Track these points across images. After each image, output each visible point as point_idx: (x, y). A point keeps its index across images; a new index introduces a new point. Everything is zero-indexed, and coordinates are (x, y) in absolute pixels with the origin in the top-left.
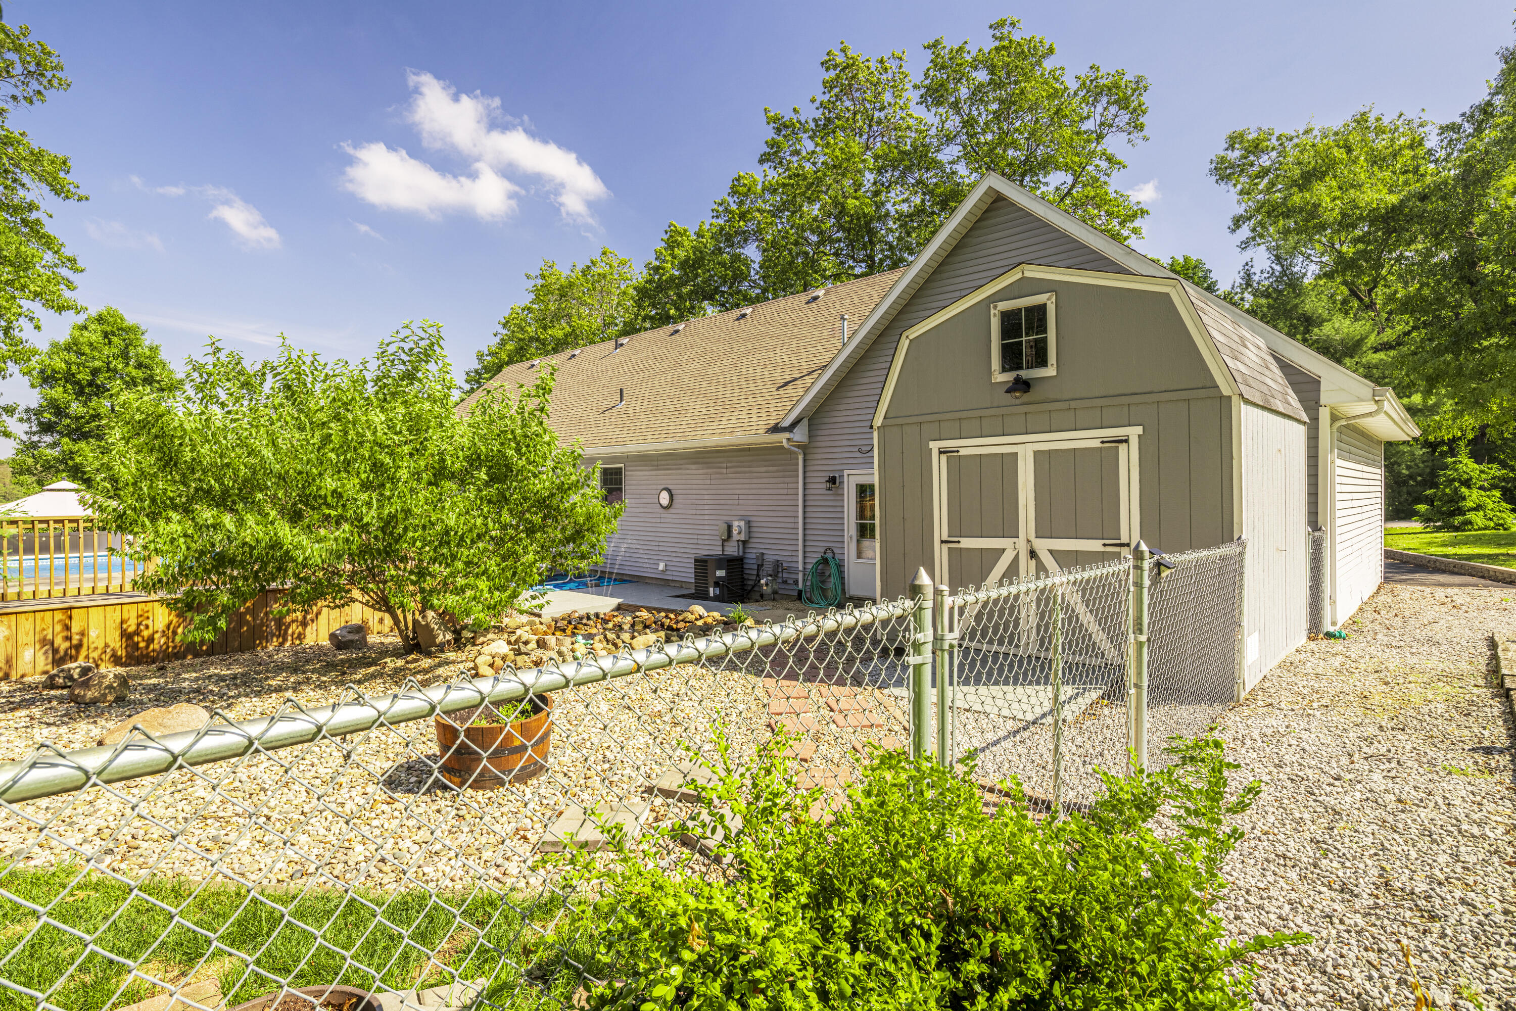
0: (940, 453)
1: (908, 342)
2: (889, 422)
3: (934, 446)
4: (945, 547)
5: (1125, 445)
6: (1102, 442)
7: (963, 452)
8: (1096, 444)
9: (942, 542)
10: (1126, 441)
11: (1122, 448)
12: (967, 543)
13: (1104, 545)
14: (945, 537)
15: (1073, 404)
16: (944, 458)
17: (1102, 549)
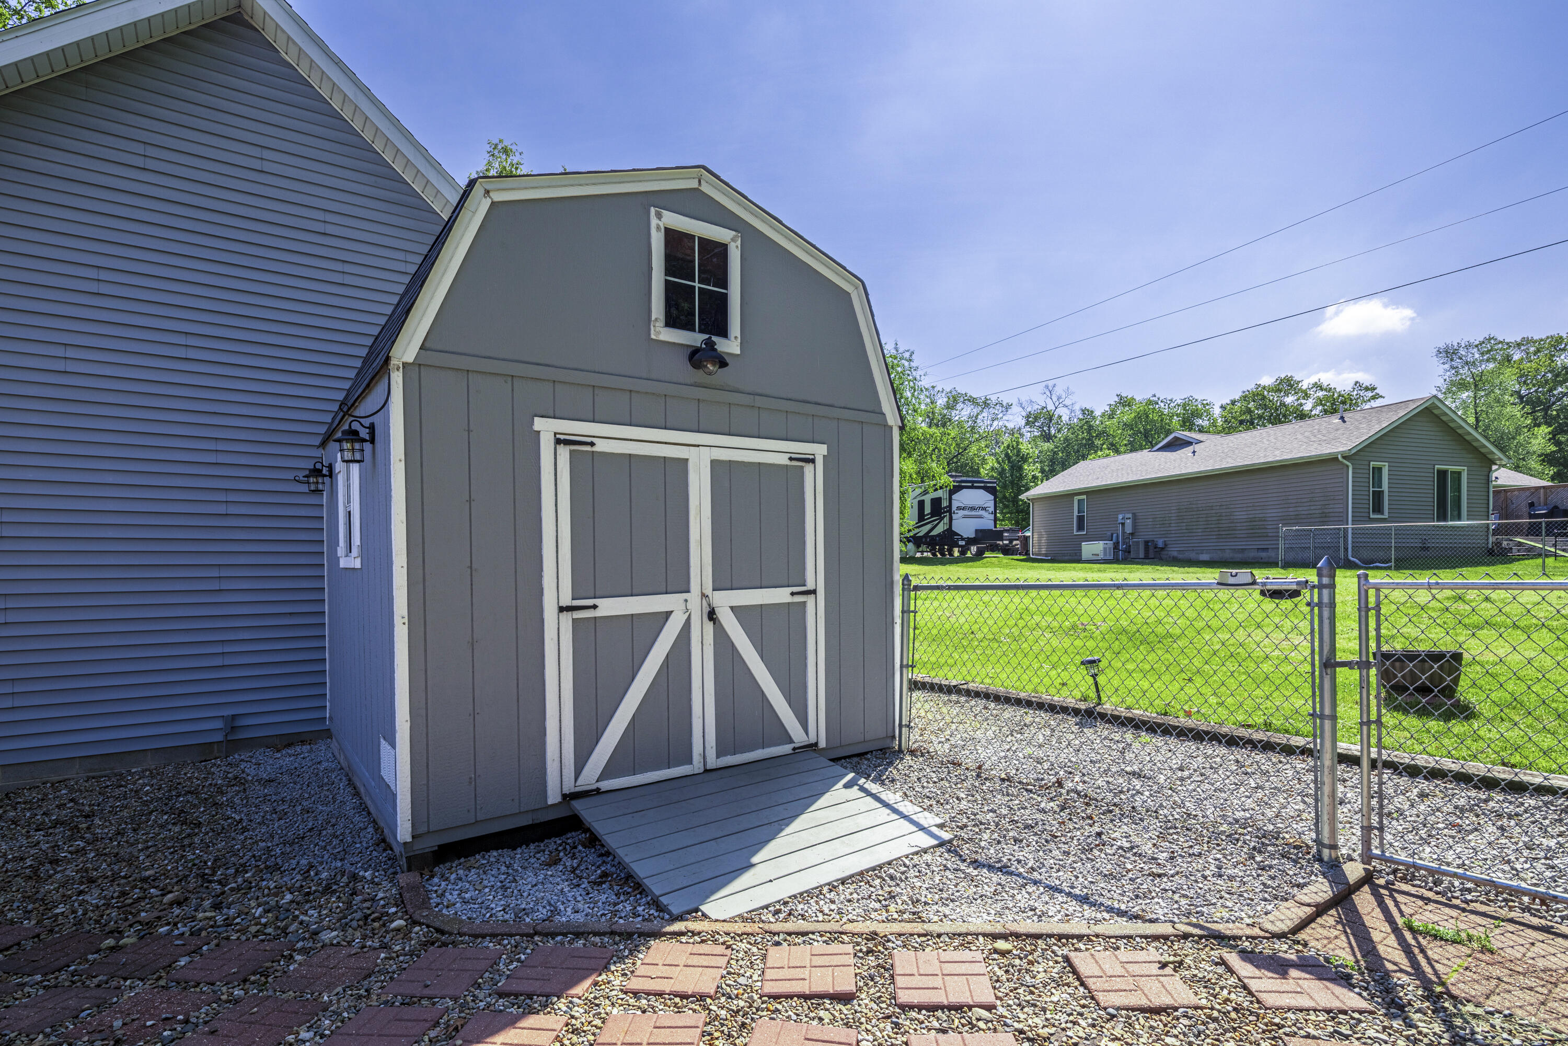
0: (558, 442)
1: (485, 205)
2: (432, 358)
3: (546, 427)
4: (567, 619)
5: (811, 466)
6: (791, 459)
7: (602, 446)
8: (783, 460)
9: (562, 609)
10: (813, 461)
11: (808, 469)
12: (609, 607)
13: (793, 594)
14: (566, 601)
15: (759, 401)
16: (564, 453)
17: (789, 599)
